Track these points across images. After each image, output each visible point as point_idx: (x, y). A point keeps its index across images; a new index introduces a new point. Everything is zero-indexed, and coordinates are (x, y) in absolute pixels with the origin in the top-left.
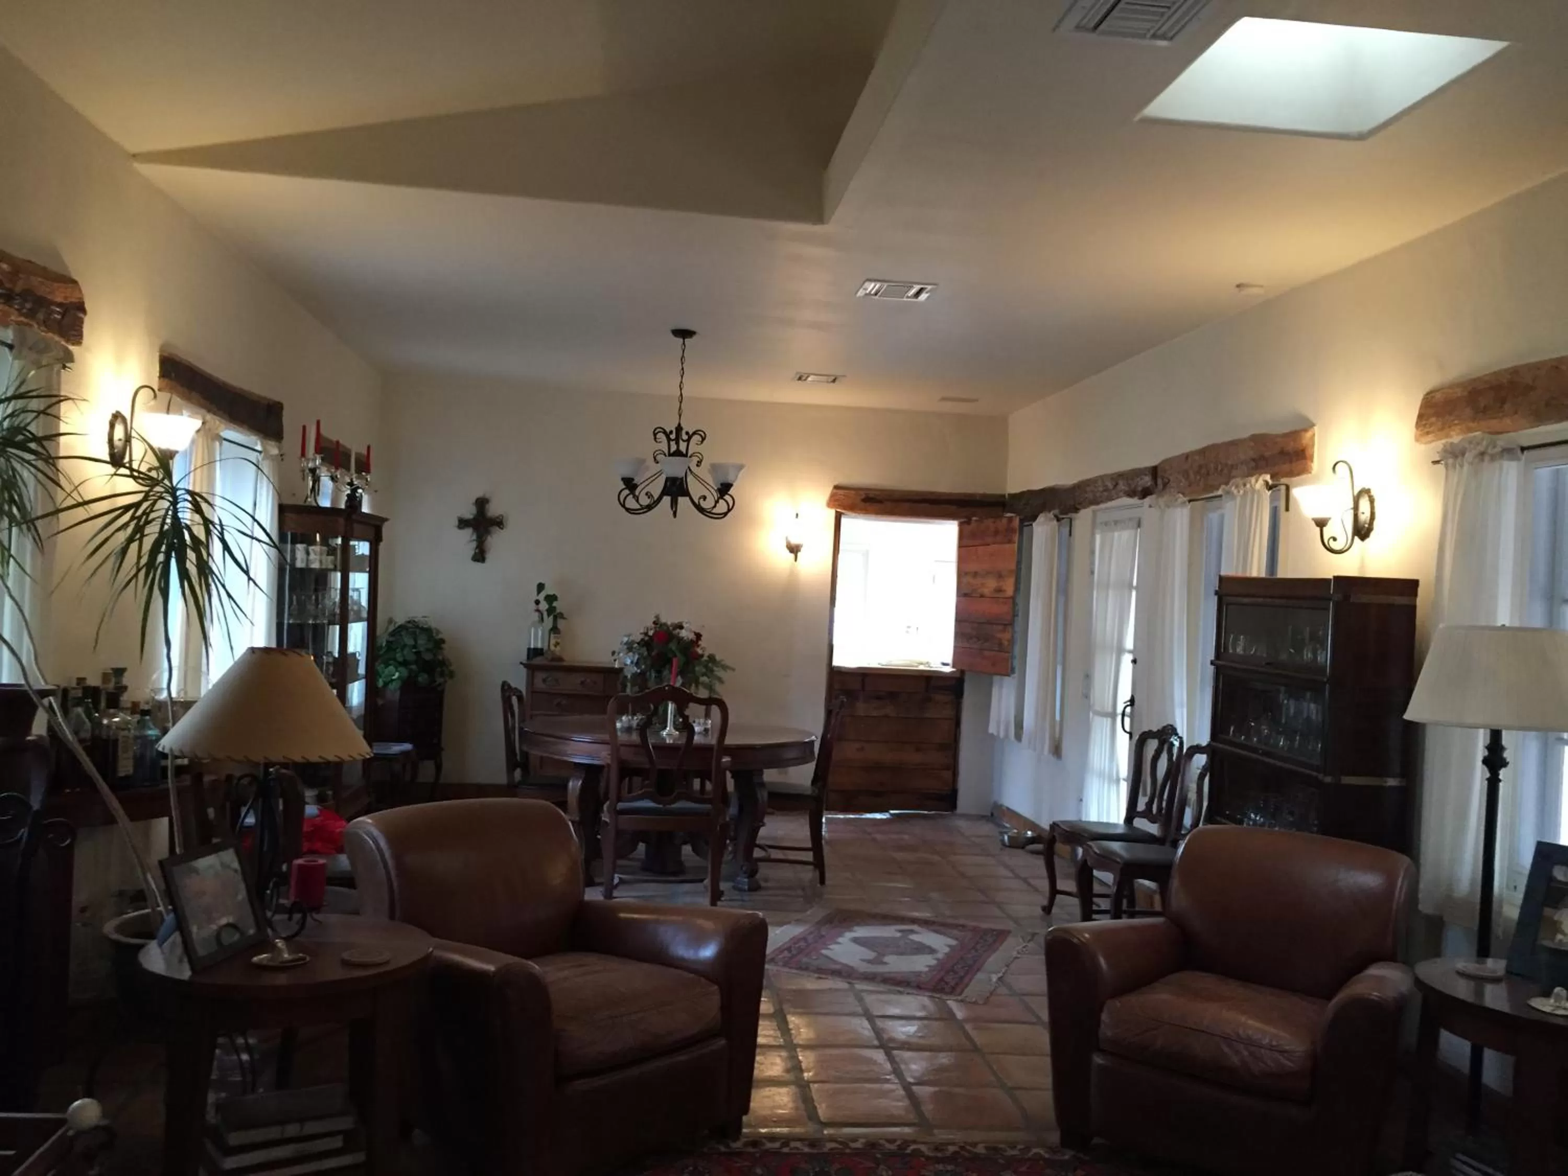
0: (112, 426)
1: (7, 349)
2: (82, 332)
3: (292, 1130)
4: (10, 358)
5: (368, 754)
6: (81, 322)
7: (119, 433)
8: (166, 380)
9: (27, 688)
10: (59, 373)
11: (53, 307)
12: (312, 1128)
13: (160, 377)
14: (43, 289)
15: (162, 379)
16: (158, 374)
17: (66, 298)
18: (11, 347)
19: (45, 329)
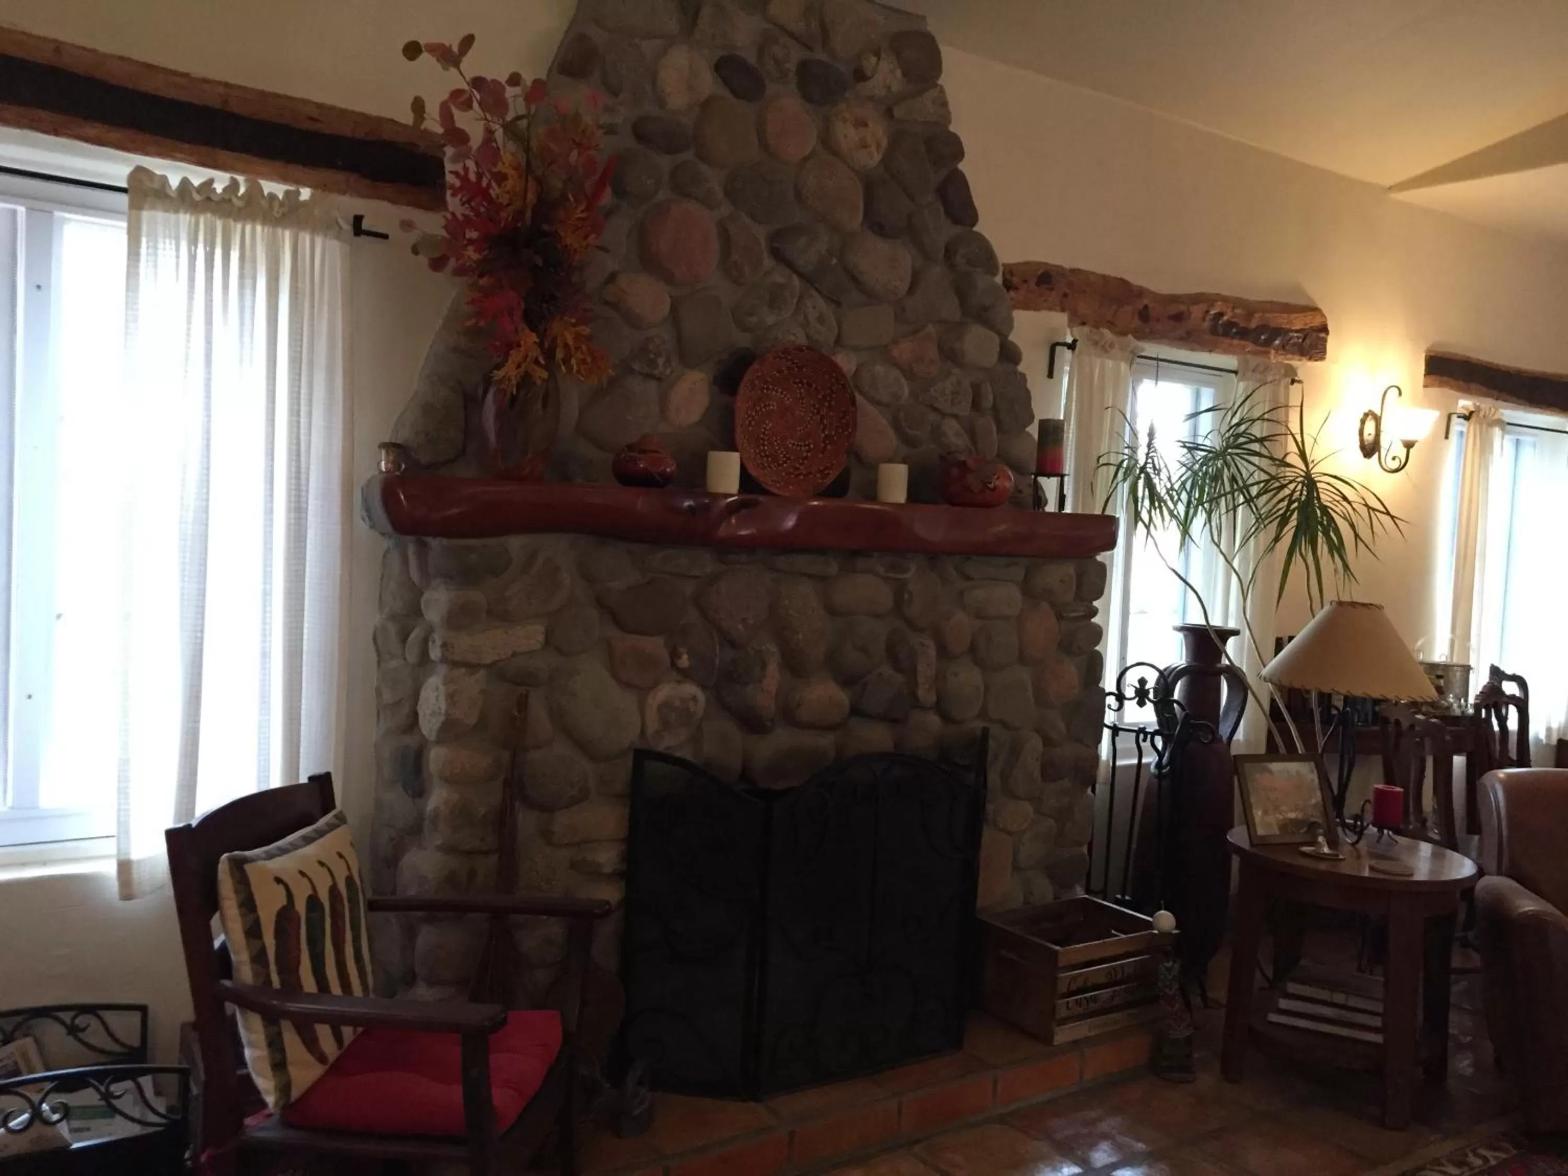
0: (1363, 422)
1: (1233, 375)
2: (1325, 349)
3: (1339, 998)
4: (1236, 380)
5: (1436, 698)
6: (1325, 340)
7: (1370, 427)
8: (1433, 377)
9: (1208, 627)
10: (1287, 388)
11: (1291, 334)
12: (1353, 1002)
13: (1425, 375)
14: (1281, 320)
15: (1428, 377)
16: (1423, 372)
17: (1306, 324)
18: (1236, 372)
19: (1284, 353)
